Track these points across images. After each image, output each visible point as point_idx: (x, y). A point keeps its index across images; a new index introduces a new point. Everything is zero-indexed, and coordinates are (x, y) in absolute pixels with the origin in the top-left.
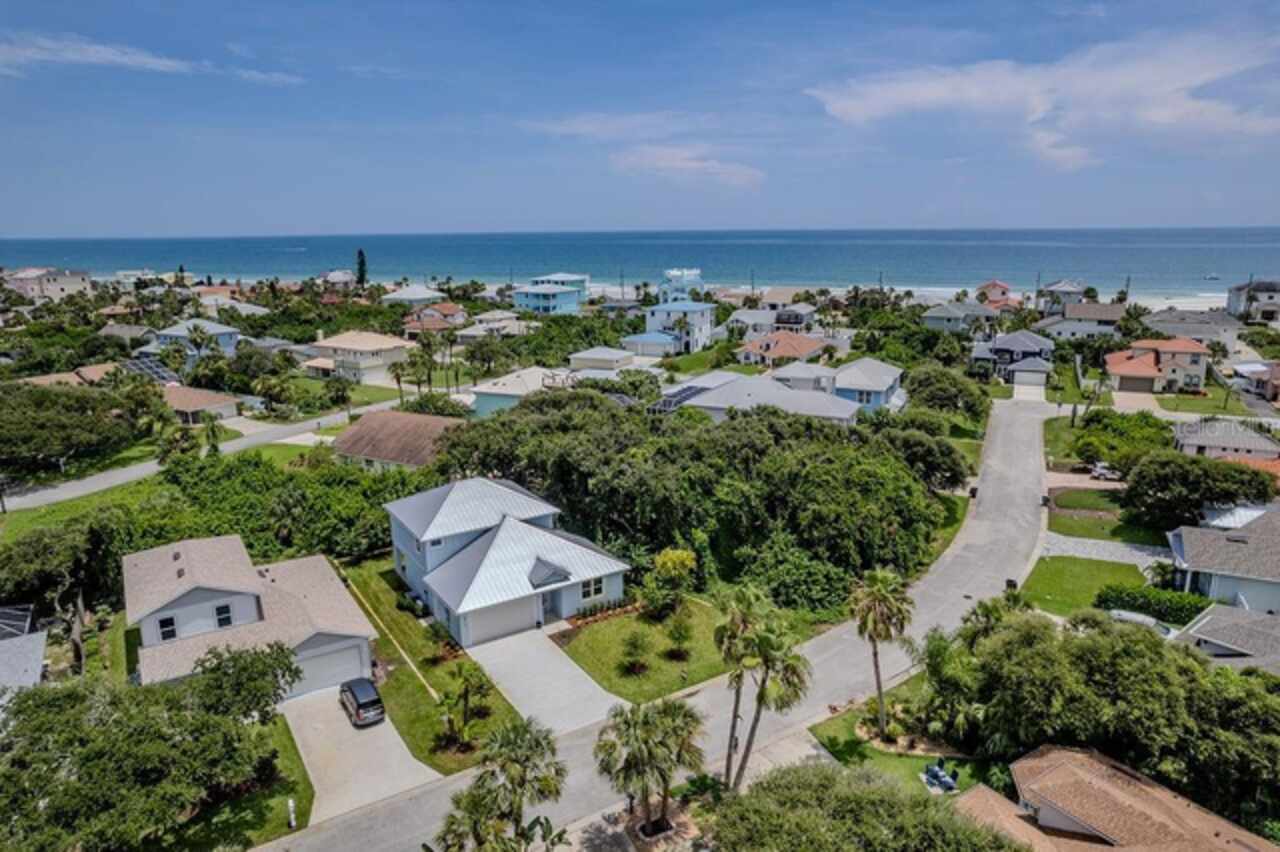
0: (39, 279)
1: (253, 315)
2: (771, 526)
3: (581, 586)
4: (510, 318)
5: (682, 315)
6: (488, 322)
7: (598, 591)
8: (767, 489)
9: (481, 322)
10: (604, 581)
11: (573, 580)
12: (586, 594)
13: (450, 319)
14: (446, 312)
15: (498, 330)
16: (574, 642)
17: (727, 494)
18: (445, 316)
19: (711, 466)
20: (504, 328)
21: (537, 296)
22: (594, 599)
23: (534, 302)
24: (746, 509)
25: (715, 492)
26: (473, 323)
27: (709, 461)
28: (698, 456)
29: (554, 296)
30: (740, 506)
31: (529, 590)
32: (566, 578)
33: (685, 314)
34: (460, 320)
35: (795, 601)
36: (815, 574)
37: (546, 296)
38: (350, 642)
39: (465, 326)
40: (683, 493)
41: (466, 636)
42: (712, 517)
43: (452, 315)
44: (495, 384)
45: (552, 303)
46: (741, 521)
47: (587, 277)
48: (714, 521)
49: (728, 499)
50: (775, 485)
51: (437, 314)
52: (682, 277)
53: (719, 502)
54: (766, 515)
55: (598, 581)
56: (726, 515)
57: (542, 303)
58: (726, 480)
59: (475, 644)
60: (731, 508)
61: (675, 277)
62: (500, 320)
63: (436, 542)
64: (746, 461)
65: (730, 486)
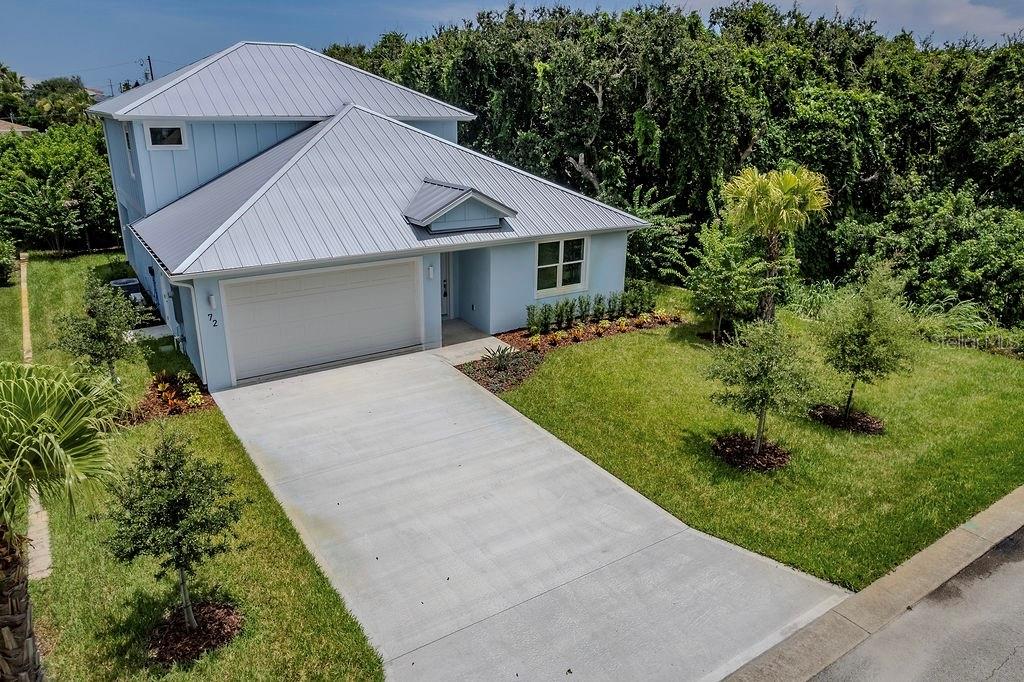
3: (534, 251)
7: (571, 275)
8: (895, 108)
10: (588, 249)
11: (518, 230)
12: (546, 279)
16: (533, 382)
22: (564, 292)
31: (404, 238)
32: (502, 226)
41: (218, 354)
55: (574, 248)
59: (245, 381)
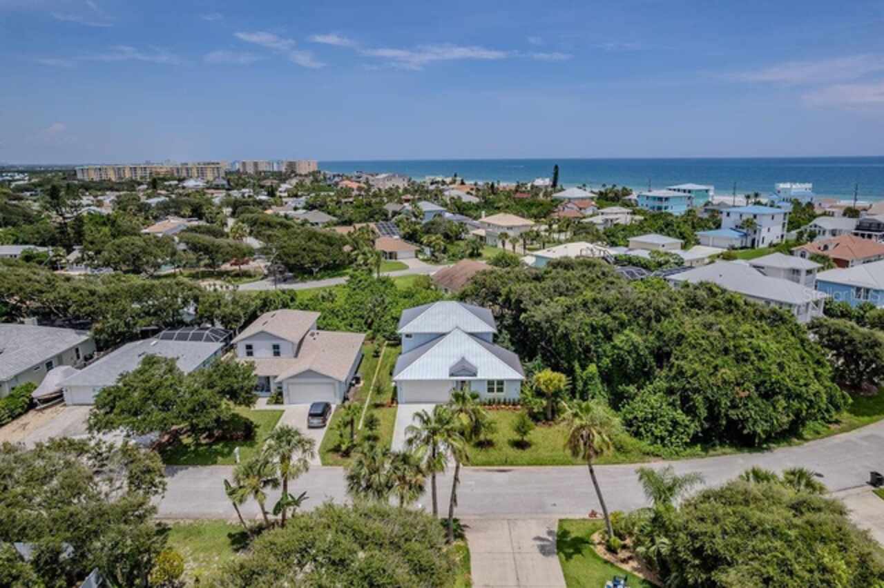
0: (384, 179)
1: (470, 202)
2: (656, 373)
3: (486, 383)
4: (623, 213)
5: (752, 217)
6: (607, 214)
7: (500, 390)
9: (602, 214)
10: (505, 383)
11: (479, 377)
12: (491, 390)
13: (583, 211)
14: (581, 206)
15: (612, 221)
17: (622, 342)
18: (581, 209)
19: (615, 318)
20: (617, 219)
21: (654, 198)
22: (495, 395)
23: (651, 203)
24: (634, 355)
25: (614, 338)
26: (598, 214)
27: (615, 314)
28: (607, 310)
29: (667, 199)
30: (629, 353)
31: (447, 377)
32: (474, 374)
33: (755, 216)
34: (589, 212)
35: (641, 434)
36: (664, 416)
37: (660, 199)
38: (328, 381)
39: (591, 216)
40: (583, 334)
42: (608, 357)
43: (585, 209)
44: (549, 251)
45: (664, 204)
46: (628, 364)
47: (712, 188)
48: (608, 360)
49: (621, 345)
50: (664, 341)
51: (575, 207)
52: (790, 189)
53: (614, 347)
54: (654, 364)
56: (617, 357)
57: (657, 204)
58: (627, 332)
59: (407, 403)
60: (622, 352)
61: (783, 189)
62: (616, 213)
63: (408, 336)
64: (649, 319)
65: (627, 336)
